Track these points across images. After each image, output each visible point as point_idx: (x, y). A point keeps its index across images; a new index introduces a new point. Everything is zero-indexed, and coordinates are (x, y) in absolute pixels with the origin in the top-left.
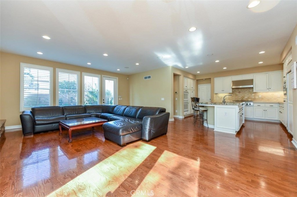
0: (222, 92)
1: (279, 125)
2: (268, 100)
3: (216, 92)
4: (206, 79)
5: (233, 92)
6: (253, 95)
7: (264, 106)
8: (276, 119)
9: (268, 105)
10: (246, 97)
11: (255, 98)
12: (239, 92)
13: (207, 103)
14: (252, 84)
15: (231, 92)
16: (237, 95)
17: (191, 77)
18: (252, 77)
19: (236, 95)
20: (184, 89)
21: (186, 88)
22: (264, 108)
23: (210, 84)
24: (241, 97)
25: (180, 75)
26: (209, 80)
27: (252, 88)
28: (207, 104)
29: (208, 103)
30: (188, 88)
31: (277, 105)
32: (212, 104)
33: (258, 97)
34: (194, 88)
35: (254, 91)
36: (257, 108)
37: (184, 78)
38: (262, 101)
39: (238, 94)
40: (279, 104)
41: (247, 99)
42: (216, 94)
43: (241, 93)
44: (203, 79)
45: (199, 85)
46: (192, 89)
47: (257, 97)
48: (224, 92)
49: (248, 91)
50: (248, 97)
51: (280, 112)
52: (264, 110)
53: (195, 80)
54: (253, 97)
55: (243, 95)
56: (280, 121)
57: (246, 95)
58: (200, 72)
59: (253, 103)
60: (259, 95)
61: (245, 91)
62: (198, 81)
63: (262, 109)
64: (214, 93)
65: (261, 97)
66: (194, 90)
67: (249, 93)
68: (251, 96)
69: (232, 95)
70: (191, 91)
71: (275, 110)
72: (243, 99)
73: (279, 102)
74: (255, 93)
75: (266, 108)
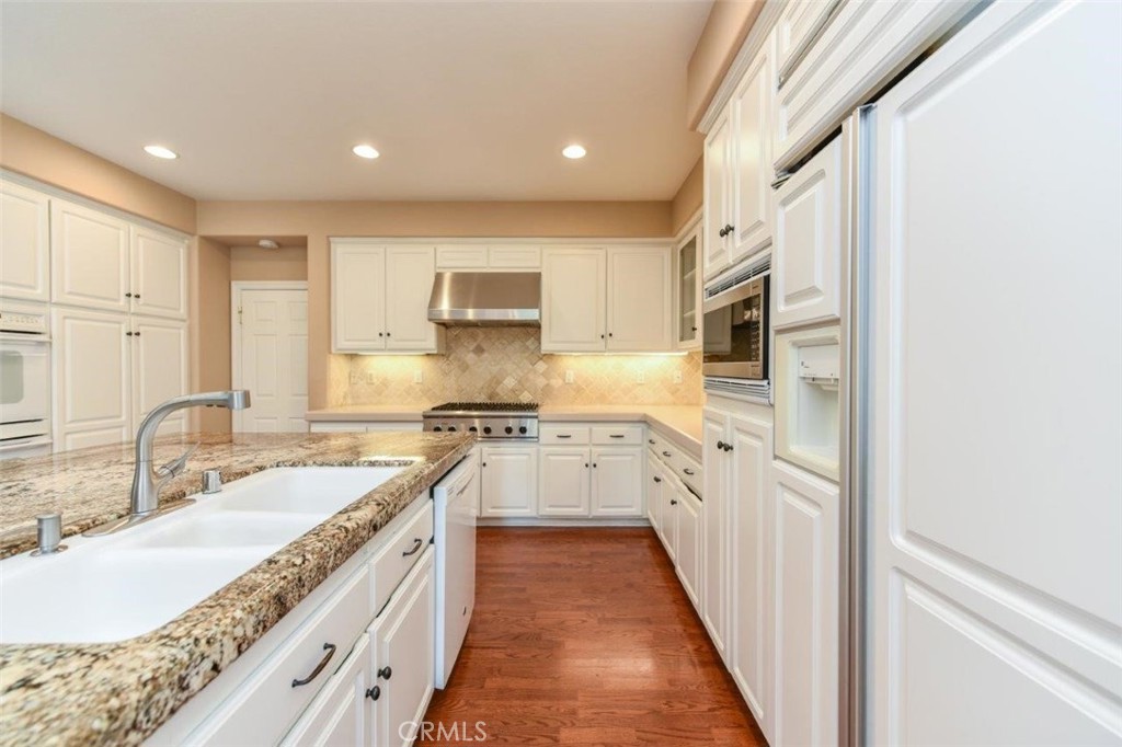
0: (380, 343)
1: (646, 542)
2: (602, 398)
3: (342, 341)
4: (281, 244)
5: (441, 345)
6: (541, 366)
7: (587, 441)
8: (635, 511)
9: (604, 432)
10: (509, 382)
11: (548, 385)
12: (479, 350)
14: (535, 302)
15: (430, 344)
16: (467, 367)
18: (537, 264)
19: (464, 368)
22: (587, 449)
23: (301, 284)
24: (488, 377)
27: (533, 328)
31: (633, 433)
33: (560, 382)
34: (181, 303)
35: (546, 346)
36: (555, 450)
38: (577, 408)
39: (470, 357)
40: (644, 427)
41: (513, 391)
42: (352, 357)
43: (486, 355)
45: (234, 285)
46: (122, 302)
47: (556, 382)
48: (391, 342)
49: (517, 345)
50: (519, 382)
51: (657, 480)
52: (587, 466)
53: (193, 235)
54: (541, 382)
55: (499, 367)
56: (648, 520)
57: (509, 367)
58: (178, 156)
59: (536, 421)
60: (568, 372)
61: (504, 342)
62: (229, 257)
63: (579, 458)
64: (333, 350)
65: (572, 381)
66: (184, 321)
67: (527, 355)
68: (531, 376)
69: (445, 366)
70: (115, 322)
71: (630, 458)
72: (498, 394)
73: (645, 415)
74: (550, 356)
75: (594, 449)
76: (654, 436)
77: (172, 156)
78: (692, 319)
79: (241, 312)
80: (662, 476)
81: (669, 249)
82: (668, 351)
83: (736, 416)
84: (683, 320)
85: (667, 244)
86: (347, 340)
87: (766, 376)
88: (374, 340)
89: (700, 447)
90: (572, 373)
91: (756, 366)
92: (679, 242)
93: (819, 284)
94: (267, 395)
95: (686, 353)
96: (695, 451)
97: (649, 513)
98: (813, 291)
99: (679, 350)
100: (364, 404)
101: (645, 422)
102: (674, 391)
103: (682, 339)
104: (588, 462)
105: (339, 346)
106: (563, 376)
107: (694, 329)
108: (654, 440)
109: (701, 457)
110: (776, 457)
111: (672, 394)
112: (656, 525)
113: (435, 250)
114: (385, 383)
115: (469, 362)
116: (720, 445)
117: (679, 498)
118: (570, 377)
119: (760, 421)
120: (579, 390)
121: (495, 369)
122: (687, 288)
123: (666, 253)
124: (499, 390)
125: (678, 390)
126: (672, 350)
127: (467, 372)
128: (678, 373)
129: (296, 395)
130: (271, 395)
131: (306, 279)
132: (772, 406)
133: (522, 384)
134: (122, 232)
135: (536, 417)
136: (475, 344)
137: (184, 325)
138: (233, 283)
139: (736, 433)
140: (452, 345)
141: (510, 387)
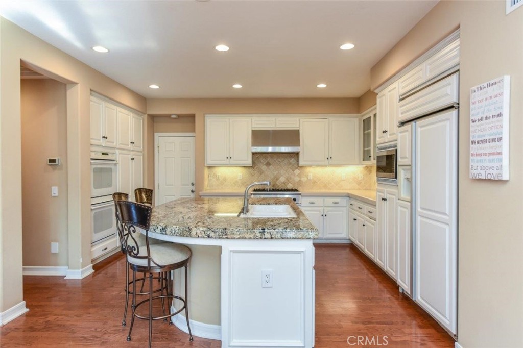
0: (227, 162)
1: (348, 250)
2: (325, 187)
4: (179, 117)
5: (253, 162)
6: (297, 172)
7: (322, 205)
8: (344, 235)
9: (329, 201)
10: (282, 179)
11: (300, 180)
12: (268, 164)
13: (187, 233)
14: (297, 143)
15: (249, 162)
16: (263, 172)
17: (127, 99)
18: (298, 126)
19: (261, 172)
20: (93, 148)
21: (103, 142)
22: (322, 209)
23: (192, 134)
24: (272, 177)
25: (74, 84)
26: (188, 122)
27: (297, 154)
28: (190, 236)
29: (193, 233)
30: (114, 145)
31: (343, 202)
32: (212, 234)
33: (306, 179)
34: (141, 144)
35: (301, 163)
36: (309, 209)
37: (92, 98)
38: (315, 190)
39: (264, 168)
40: (348, 198)
41: (284, 183)
42: (209, 167)
43: (271, 166)
44: (169, 116)
45: (156, 135)
46: (130, 146)
47: (304, 179)
48: (232, 161)
49: (286, 161)
50: (287, 179)
51: (355, 220)
52: (322, 215)
53: (145, 114)
54: (297, 179)
55: (277, 172)
56: (349, 239)
57: (282, 172)
58: (160, 87)
59: (300, 196)
60: (309, 174)
61: (280, 160)
62: (153, 121)
63: (318, 212)
64: (206, 165)
65: (311, 179)
66: (141, 152)
67: (290, 166)
68: (292, 177)
69: (252, 172)
70: (127, 154)
71: (341, 212)
72: (277, 185)
73: (348, 194)
74: (302, 167)
75: (325, 208)
76: (353, 202)
77: (158, 87)
78: (369, 151)
79: (158, 147)
80: (357, 218)
81: (357, 119)
82: (357, 165)
83: (387, 190)
84: (364, 151)
85: (357, 117)
86: (212, 160)
87: (396, 178)
88: (224, 160)
89: (375, 202)
90: (311, 175)
91: (393, 175)
92: (363, 116)
93: (407, 156)
94: (170, 185)
95: (365, 166)
96: (373, 204)
97: (350, 236)
98: (406, 157)
99: (362, 165)
100: (215, 189)
101: (348, 196)
102: (359, 183)
103: (363, 160)
104: (322, 214)
105: (208, 163)
106: (307, 176)
107: (370, 157)
108: (352, 204)
109: (375, 206)
110: (399, 199)
111: (358, 185)
112: (353, 240)
113: (252, 120)
114: (225, 179)
115: (263, 170)
116: (383, 199)
117: (366, 223)
118: (311, 176)
119: (394, 190)
120: (315, 182)
121: (276, 173)
122: (366, 138)
123: (356, 121)
124: (278, 183)
125: (361, 183)
126: (359, 165)
127: (263, 175)
128: (361, 175)
129: (184, 185)
130: (172, 185)
131: (194, 132)
132: (398, 186)
133: (288, 180)
134: (129, 117)
135: (300, 194)
136: (266, 162)
137: (142, 154)
138: (155, 134)
139: (388, 195)
140: (256, 162)
141: (283, 181)
